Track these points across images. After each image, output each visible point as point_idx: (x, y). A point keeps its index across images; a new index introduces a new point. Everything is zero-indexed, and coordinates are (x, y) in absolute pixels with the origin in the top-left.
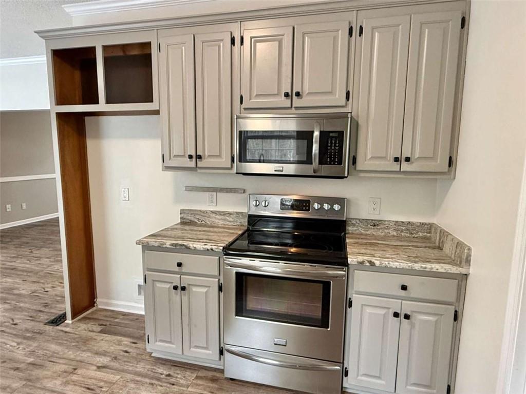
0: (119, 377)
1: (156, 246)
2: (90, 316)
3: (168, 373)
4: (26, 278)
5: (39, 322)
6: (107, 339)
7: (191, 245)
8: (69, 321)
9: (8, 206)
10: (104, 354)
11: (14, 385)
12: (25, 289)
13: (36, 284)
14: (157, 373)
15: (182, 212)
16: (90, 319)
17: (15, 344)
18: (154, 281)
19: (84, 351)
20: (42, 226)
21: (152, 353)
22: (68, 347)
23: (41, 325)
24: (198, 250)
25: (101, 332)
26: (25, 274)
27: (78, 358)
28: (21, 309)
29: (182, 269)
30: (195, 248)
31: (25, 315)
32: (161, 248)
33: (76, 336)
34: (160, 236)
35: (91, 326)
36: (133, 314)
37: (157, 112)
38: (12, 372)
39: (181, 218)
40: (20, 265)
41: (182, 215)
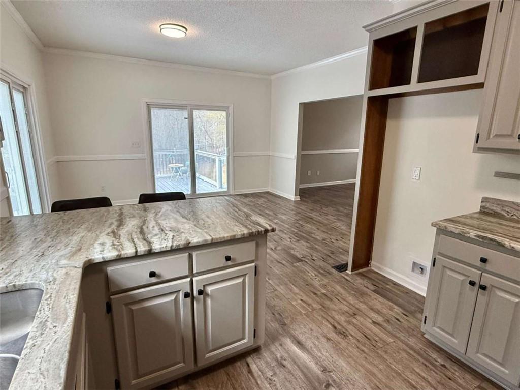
0: (392, 341)
1: (456, 232)
2: (364, 273)
3: (442, 363)
4: (319, 227)
5: (328, 264)
6: (380, 300)
7: (507, 242)
8: (349, 272)
9: (309, 172)
10: (378, 312)
11: (314, 306)
12: (319, 236)
13: (326, 234)
14: (431, 357)
15: (485, 200)
16: (364, 275)
17: (314, 275)
18: (444, 267)
19: (361, 302)
20: (328, 189)
21: (425, 334)
22: (349, 293)
23: (330, 267)
24: (516, 251)
25: (374, 291)
26: (318, 224)
27: (357, 306)
28: (317, 250)
29: (486, 267)
30: (513, 247)
31: (319, 255)
32: (461, 236)
33: (355, 287)
34: (458, 222)
35: (365, 282)
36: (403, 287)
37: (480, 86)
38: (312, 294)
39: (481, 207)
40: (315, 217)
41: (484, 204)
